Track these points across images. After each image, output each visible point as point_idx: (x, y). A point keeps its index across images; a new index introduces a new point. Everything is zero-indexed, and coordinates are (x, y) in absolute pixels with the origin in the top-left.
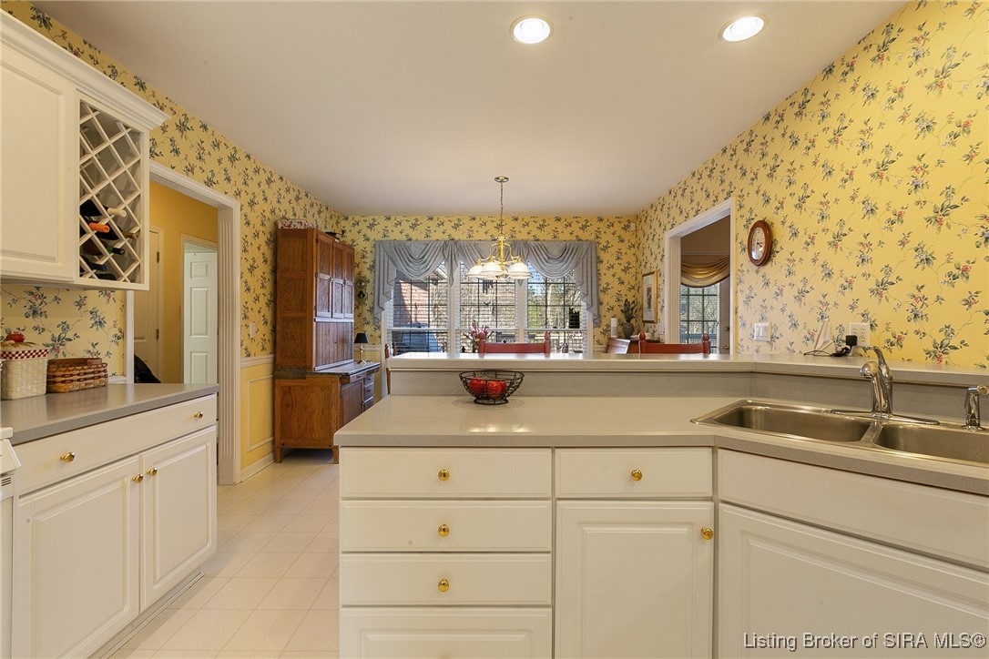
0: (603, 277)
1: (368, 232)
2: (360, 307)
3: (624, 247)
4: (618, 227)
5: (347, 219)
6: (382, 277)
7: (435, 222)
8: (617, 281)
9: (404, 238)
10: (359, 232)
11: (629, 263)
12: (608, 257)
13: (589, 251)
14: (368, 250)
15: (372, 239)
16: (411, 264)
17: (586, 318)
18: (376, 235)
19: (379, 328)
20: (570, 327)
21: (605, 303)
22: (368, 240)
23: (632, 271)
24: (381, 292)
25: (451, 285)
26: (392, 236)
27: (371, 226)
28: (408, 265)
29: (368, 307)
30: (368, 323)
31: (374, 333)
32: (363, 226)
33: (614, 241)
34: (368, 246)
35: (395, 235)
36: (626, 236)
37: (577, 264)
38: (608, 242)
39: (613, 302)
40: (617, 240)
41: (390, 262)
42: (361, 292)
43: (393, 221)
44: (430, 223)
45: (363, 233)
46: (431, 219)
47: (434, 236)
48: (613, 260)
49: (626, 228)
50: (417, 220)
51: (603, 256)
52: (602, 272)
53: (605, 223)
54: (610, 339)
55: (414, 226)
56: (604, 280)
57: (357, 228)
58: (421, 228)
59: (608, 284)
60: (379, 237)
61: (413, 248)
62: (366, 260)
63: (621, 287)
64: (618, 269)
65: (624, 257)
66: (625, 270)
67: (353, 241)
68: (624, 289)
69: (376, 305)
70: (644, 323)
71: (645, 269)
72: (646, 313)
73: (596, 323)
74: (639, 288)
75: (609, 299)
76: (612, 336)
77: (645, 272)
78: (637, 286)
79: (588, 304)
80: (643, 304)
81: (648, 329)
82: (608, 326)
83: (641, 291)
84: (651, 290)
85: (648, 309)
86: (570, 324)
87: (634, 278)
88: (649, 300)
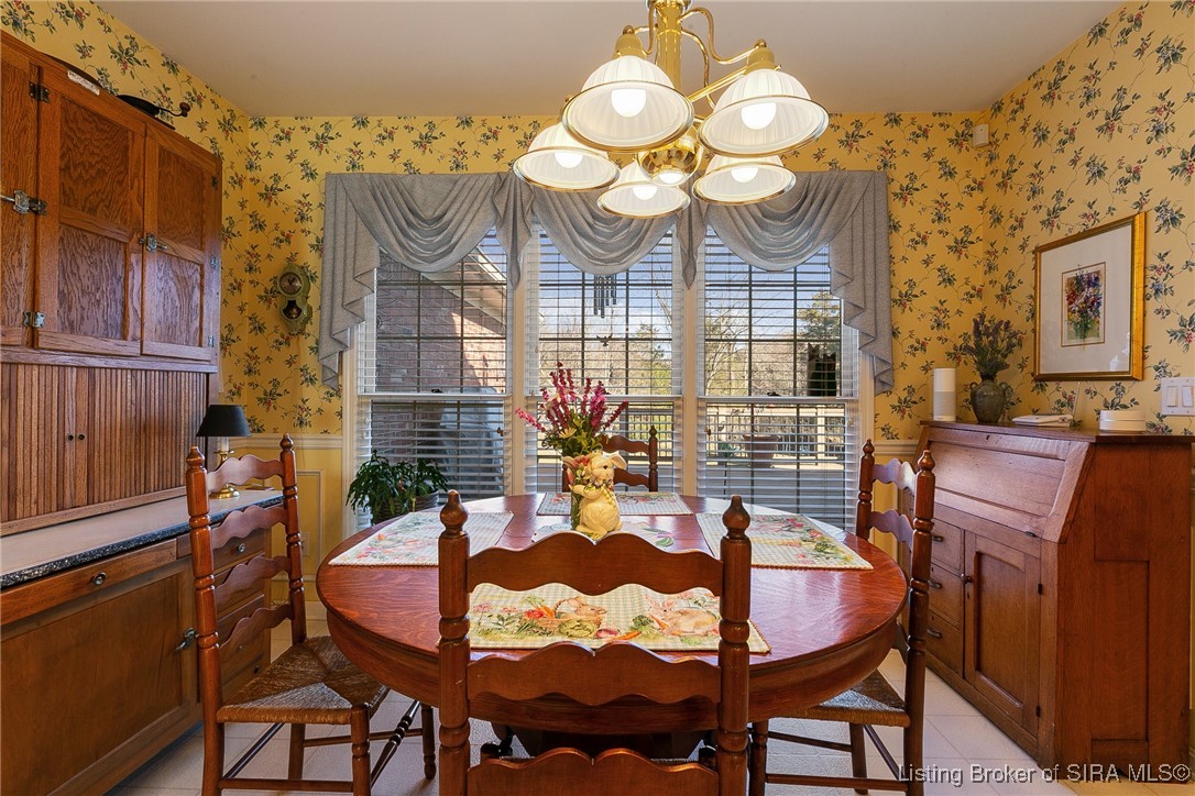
0: (899, 267)
1: (311, 155)
2: (293, 341)
3: (954, 189)
4: (939, 140)
5: (261, 124)
6: (339, 265)
7: (477, 130)
8: (935, 277)
9: (401, 170)
10: (290, 158)
11: (967, 230)
12: (913, 216)
13: (870, 195)
14: (314, 200)
15: (321, 172)
16: (412, 232)
17: (855, 367)
18: (331, 162)
19: (338, 392)
20: (812, 394)
21: (904, 334)
22: (312, 175)
23: (978, 251)
24: (338, 300)
25: (515, 289)
26: (370, 166)
27: (320, 143)
28: (406, 235)
29: (311, 342)
30: (312, 381)
31: (325, 405)
32: (301, 141)
33: (930, 176)
34: (313, 190)
35: (378, 163)
36: (960, 160)
37: (838, 229)
38: (912, 177)
39: (924, 330)
40: (936, 170)
41: (362, 227)
42: (292, 304)
43: (373, 130)
44: (465, 134)
45: (299, 159)
46: (468, 123)
47: (474, 166)
48: (924, 224)
49: (961, 140)
50: (431, 126)
51: (902, 213)
52: (898, 253)
53: (907, 128)
54: (930, 425)
55: (424, 142)
56: (903, 273)
57: (286, 147)
58: (442, 146)
59: (912, 284)
60: (341, 167)
61: (419, 192)
62: (308, 225)
63: (946, 292)
64: (938, 246)
65: (953, 214)
66: (959, 247)
67: (277, 178)
68: (953, 296)
69: (325, 336)
70: (1042, 380)
71: (1046, 231)
72: (1059, 351)
73: (883, 383)
74: (1007, 289)
75: (915, 323)
76: (936, 418)
77: (1046, 237)
78: (998, 286)
79: (863, 334)
80: (1034, 331)
81: (1070, 399)
82: (911, 390)
83: (1020, 295)
84: (1094, 281)
85: (1079, 341)
86: (811, 385)
87: (982, 268)
88: (1082, 312)
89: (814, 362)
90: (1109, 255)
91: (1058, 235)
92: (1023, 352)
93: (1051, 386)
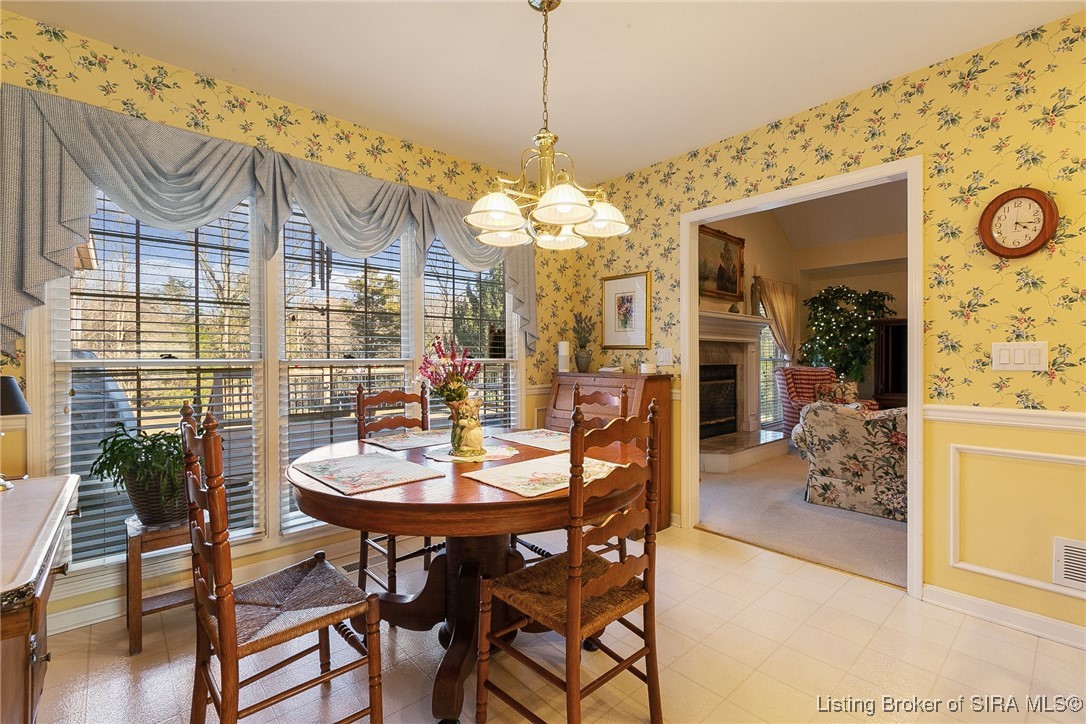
8: (552, 286)
17: (515, 339)
25: (268, 259)
54: (556, 375)
59: (542, 289)
63: (557, 296)
68: (560, 299)
70: (605, 349)
71: (607, 270)
72: (613, 335)
73: (530, 350)
74: (586, 298)
75: (543, 313)
76: (560, 371)
77: (607, 274)
78: (581, 295)
79: (523, 318)
80: (601, 322)
81: (619, 359)
82: (542, 354)
83: (593, 302)
84: (630, 300)
85: (622, 329)
86: (491, 350)
87: (572, 284)
88: (625, 315)
89: (493, 335)
90: (636, 287)
91: (613, 274)
92: (594, 334)
93: (610, 351)
